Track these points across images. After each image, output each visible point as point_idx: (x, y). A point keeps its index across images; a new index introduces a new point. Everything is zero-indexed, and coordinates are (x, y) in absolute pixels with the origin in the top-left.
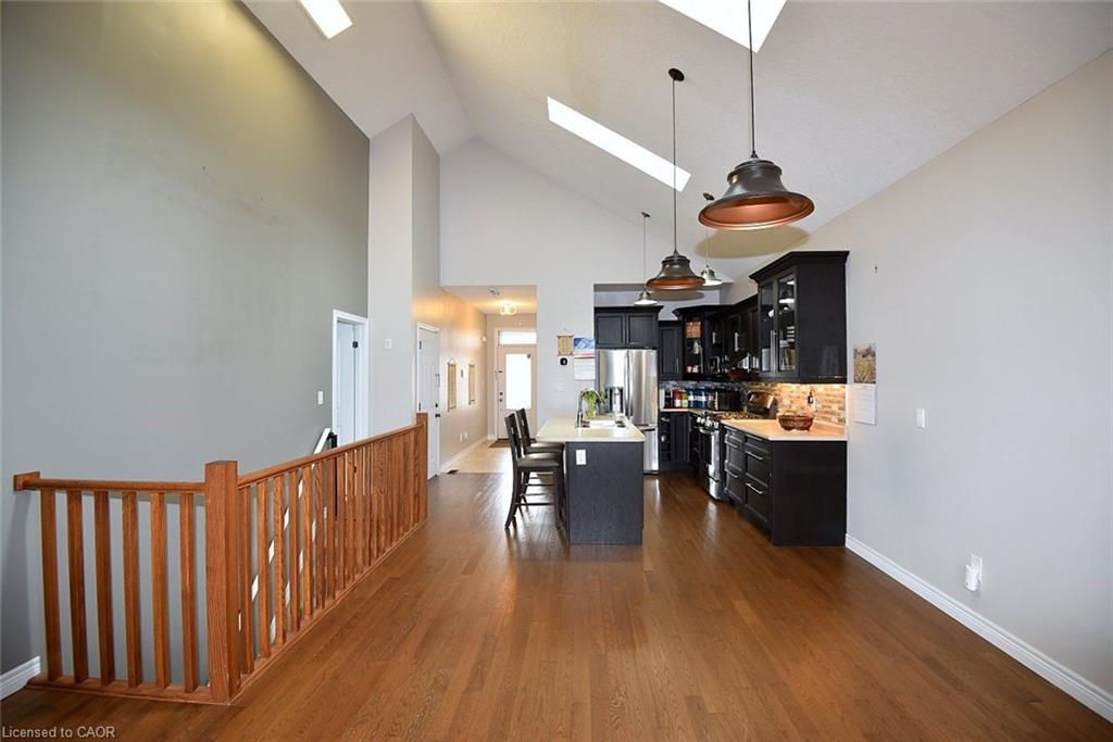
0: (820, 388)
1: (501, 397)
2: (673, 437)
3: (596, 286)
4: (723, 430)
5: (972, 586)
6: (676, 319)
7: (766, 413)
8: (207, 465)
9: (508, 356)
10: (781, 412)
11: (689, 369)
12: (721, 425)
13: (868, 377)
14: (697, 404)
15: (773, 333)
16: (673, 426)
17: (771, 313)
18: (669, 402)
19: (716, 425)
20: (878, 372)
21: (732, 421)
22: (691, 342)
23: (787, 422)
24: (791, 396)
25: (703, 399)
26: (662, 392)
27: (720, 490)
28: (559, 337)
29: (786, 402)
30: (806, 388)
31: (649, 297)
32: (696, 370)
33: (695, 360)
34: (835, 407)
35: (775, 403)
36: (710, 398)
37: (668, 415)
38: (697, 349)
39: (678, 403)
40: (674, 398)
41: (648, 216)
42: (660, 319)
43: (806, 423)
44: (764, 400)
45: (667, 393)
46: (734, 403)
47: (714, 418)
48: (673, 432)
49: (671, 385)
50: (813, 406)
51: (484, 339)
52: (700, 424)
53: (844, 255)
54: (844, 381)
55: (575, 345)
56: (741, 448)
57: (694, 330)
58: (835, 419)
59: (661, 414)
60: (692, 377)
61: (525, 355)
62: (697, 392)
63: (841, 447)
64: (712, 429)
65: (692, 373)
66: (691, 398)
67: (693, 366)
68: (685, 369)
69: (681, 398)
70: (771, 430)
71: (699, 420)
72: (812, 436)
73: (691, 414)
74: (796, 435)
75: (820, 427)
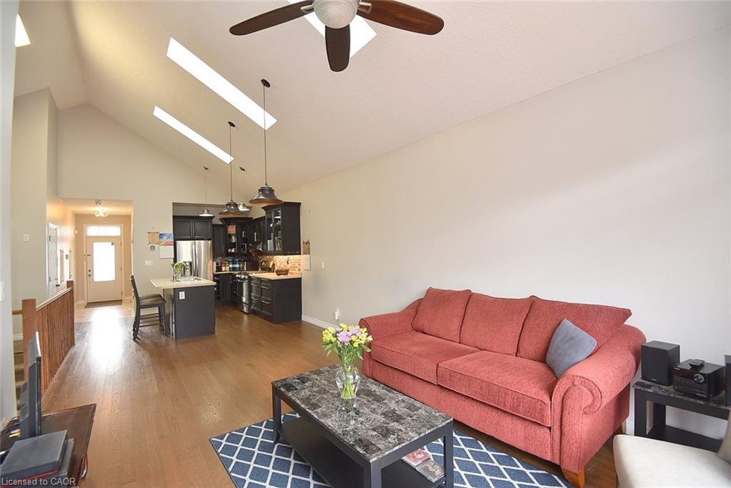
0: (291, 257)
1: (89, 273)
2: (221, 288)
3: (173, 203)
4: (250, 279)
5: (337, 318)
6: (221, 223)
7: (270, 270)
8: (23, 301)
9: (94, 244)
10: (276, 268)
11: (229, 250)
12: (249, 277)
13: (308, 252)
14: (234, 269)
15: (272, 234)
16: (221, 282)
17: (271, 225)
18: (219, 269)
19: (247, 277)
20: (311, 250)
21: (254, 274)
22: (230, 236)
23: (279, 273)
24: (280, 261)
25: (238, 266)
26: (215, 263)
27: (249, 309)
28: (149, 233)
29: (278, 264)
30: (286, 257)
31: (208, 212)
32: (233, 251)
33: (233, 245)
34: (297, 265)
35: (274, 265)
36: (241, 265)
37: (218, 276)
38: (234, 240)
39: (223, 268)
40: (221, 266)
41: (207, 169)
42: (213, 223)
43: (286, 272)
44: (269, 264)
45: (217, 264)
46: (255, 267)
47: (245, 274)
48: (221, 284)
49: (219, 260)
50: (289, 265)
51: (76, 232)
52: (238, 278)
53: (300, 203)
54: (300, 254)
55: (160, 237)
56: (259, 286)
57: (232, 229)
58: (297, 269)
59: (214, 275)
60: (231, 254)
61: (110, 243)
62: (234, 263)
63: (299, 280)
64: (244, 279)
65: (231, 253)
66: (231, 266)
67: (232, 249)
68: (227, 251)
69: (225, 266)
70: (273, 276)
71: (237, 276)
72: (289, 276)
73: (232, 274)
74: (282, 277)
75: (291, 273)
